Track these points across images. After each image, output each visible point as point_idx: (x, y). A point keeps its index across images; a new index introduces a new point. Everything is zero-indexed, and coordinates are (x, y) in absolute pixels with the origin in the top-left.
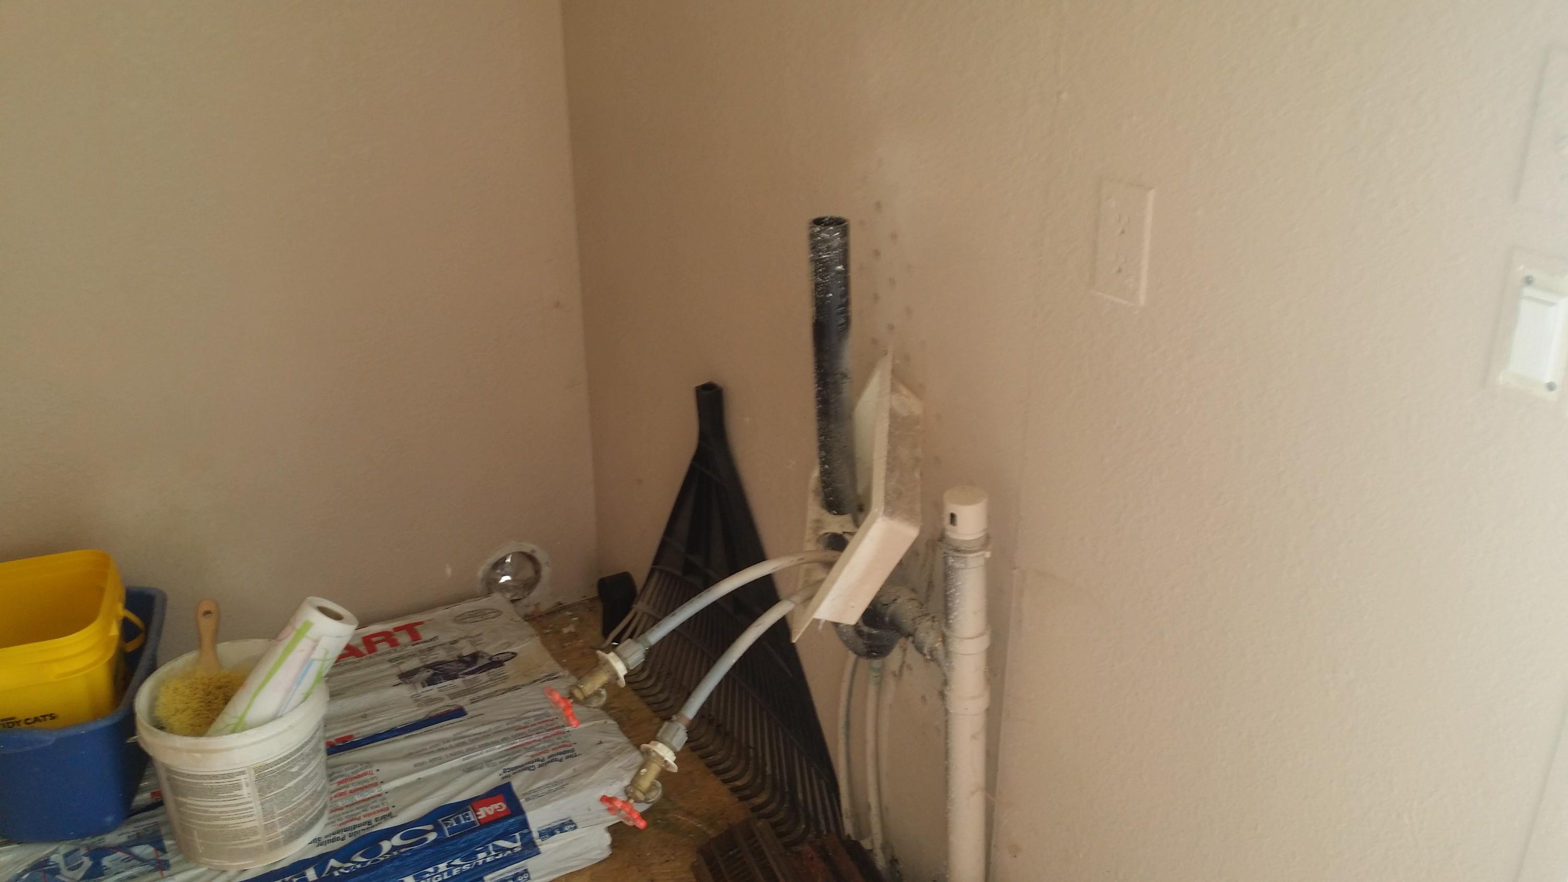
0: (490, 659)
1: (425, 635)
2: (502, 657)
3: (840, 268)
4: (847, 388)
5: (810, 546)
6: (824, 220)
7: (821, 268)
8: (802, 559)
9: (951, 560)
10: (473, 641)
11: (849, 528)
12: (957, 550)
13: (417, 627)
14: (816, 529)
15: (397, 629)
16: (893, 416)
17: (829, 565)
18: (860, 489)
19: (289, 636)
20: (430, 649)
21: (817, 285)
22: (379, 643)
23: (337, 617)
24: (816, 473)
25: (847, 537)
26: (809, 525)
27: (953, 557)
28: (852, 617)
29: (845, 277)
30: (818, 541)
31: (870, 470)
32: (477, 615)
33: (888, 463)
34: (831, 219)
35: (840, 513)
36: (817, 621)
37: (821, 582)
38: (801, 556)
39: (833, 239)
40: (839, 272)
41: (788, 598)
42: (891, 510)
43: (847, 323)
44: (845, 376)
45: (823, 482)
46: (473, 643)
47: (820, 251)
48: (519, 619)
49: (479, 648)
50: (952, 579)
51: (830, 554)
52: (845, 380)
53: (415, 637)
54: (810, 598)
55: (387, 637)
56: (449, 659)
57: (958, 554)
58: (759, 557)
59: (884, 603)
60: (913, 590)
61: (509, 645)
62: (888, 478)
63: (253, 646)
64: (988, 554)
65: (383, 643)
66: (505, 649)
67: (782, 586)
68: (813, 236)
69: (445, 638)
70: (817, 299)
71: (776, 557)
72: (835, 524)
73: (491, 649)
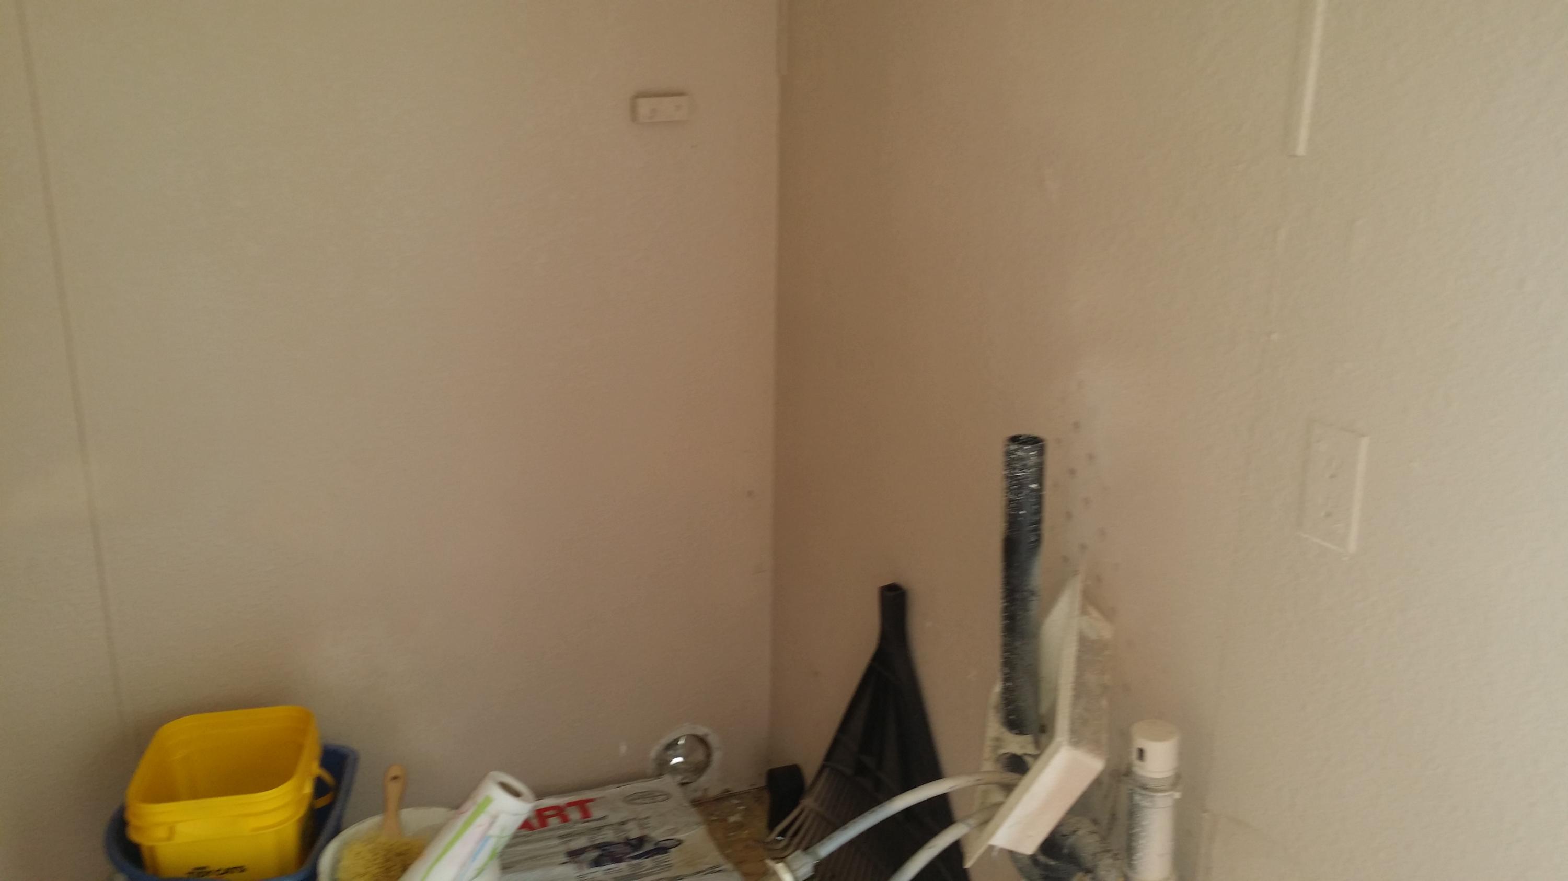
0: (656, 844)
1: (596, 813)
2: (668, 844)
3: (1034, 486)
4: (1035, 606)
5: (988, 766)
6: (1021, 438)
7: (1015, 484)
8: (979, 780)
9: (1137, 798)
10: (642, 822)
11: (1031, 750)
12: (1144, 788)
13: (589, 804)
14: (996, 748)
15: (570, 804)
16: (1083, 640)
17: (1008, 788)
18: (1044, 708)
19: (469, 808)
20: (600, 828)
21: (1011, 501)
22: (550, 817)
23: (516, 794)
24: (998, 688)
25: (1028, 760)
26: (989, 743)
27: (1142, 795)
28: (1029, 846)
29: (1038, 496)
30: (997, 760)
31: (1055, 690)
32: (648, 796)
33: (1075, 689)
34: (1029, 437)
35: (1021, 733)
36: (991, 848)
37: (999, 805)
38: (978, 777)
39: (1028, 458)
40: (1033, 490)
41: (963, 820)
42: (1077, 739)
43: (1038, 542)
44: (1033, 593)
45: (1006, 699)
46: (641, 826)
47: (1015, 469)
48: (686, 805)
49: (645, 832)
50: (1138, 817)
51: (1010, 777)
52: (1034, 598)
53: (586, 815)
54: (986, 822)
55: (559, 811)
56: (616, 840)
57: (1143, 792)
58: (934, 773)
59: (1065, 833)
60: (1095, 822)
61: (676, 831)
62: (1074, 704)
63: (435, 814)
64: (1177, 795)
65: (554, 818)
66: (672, 835)
67: (958, 807)
68: (1008, 453)
69: (614, 818)
70: (1010, 515)
71: (953, 776)
72: (1016, 744)
73: (658, 834)
